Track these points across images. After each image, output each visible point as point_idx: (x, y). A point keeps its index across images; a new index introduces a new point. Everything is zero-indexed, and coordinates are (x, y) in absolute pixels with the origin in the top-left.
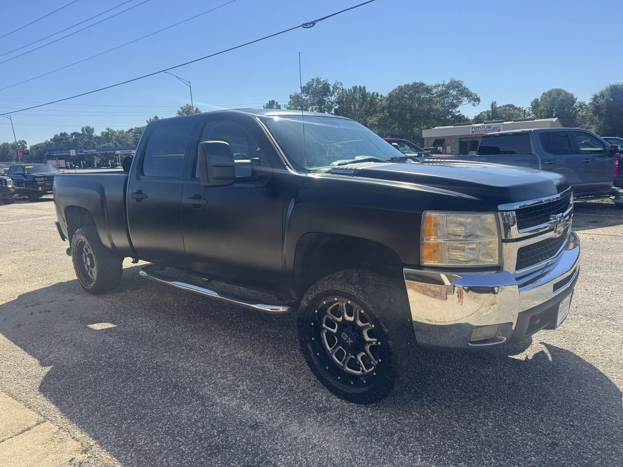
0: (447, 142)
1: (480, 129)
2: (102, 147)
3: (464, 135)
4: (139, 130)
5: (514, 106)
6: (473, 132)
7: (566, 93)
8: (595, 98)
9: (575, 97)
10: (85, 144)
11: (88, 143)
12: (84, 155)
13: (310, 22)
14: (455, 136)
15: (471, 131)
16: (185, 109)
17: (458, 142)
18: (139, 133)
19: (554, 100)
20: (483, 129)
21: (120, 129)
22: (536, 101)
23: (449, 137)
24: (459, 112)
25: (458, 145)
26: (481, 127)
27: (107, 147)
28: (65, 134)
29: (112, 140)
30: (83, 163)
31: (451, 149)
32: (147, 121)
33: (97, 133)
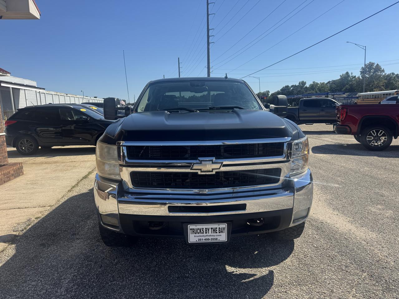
2: (308, 94)
4: (334, 82)
10: (298, 92)
11: (300, 91)
12: (296, 99)
16: (367, 66)
18: (334, 84)
21: (322, 82)
27: (310, 93)
28: (288, 86)
29: (315, 89)
30: (294, 103)
32: (340, 75)
33: (307, 85)
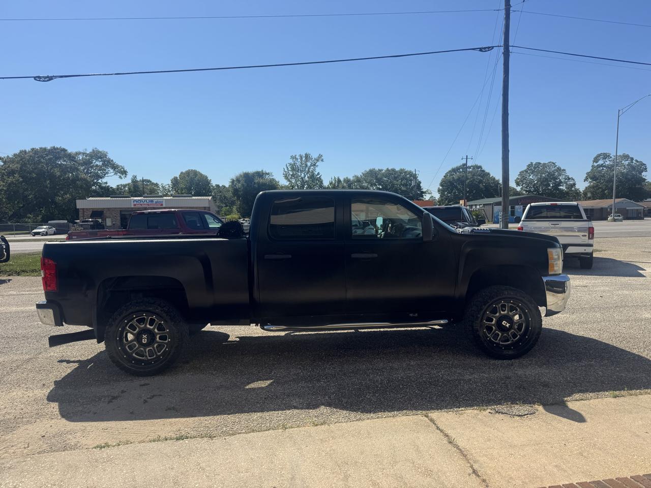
0: (106, 214)
1: (142, 203)
3: (125, 208)
5: (151, 182)
6: (135, 205)
7: (201, 175)
8: (233, 181)
9: (209, 178)
13: (46, 75)
14: (116, 208)
15: (132, 204)
17: (119, 215)
19: (192, 180)
20: (145, 203)
22: (175, 179)
23: (109, 209)
24: (106, 183)
25: (119, 218)
26: (143, 201)
31: (112, 222)
